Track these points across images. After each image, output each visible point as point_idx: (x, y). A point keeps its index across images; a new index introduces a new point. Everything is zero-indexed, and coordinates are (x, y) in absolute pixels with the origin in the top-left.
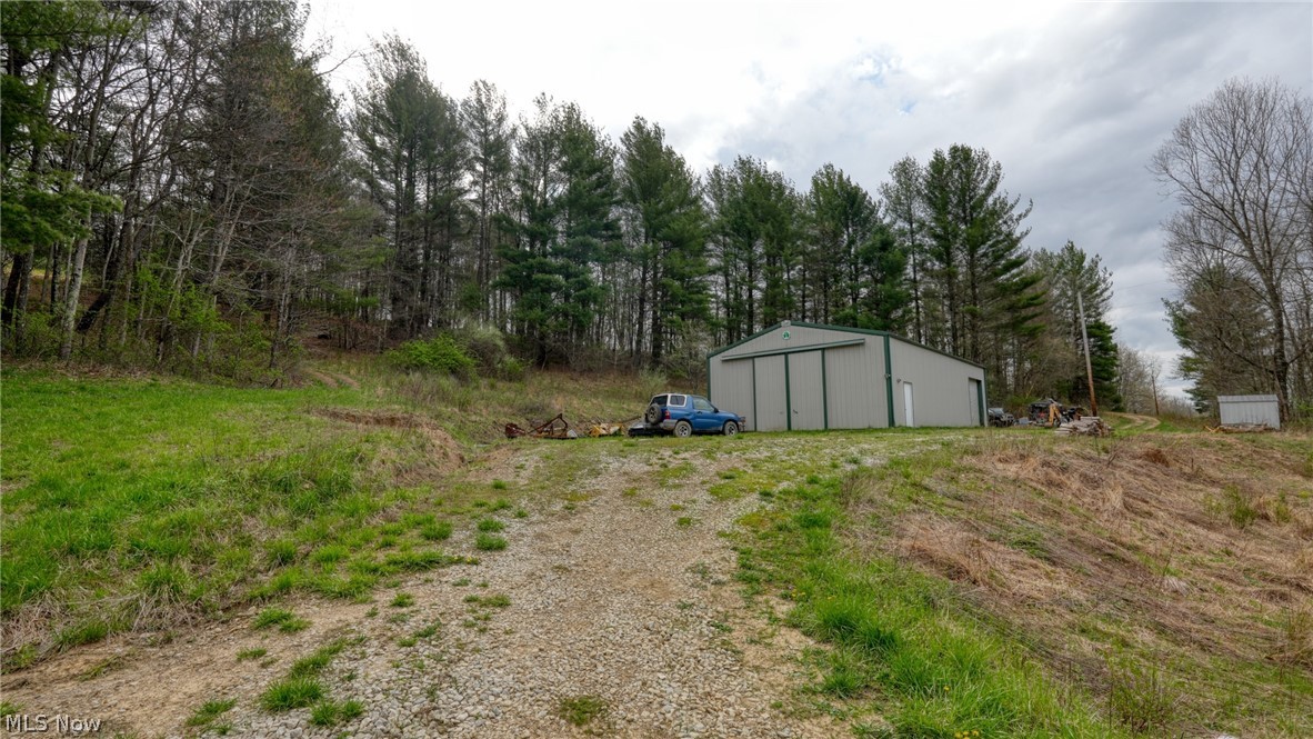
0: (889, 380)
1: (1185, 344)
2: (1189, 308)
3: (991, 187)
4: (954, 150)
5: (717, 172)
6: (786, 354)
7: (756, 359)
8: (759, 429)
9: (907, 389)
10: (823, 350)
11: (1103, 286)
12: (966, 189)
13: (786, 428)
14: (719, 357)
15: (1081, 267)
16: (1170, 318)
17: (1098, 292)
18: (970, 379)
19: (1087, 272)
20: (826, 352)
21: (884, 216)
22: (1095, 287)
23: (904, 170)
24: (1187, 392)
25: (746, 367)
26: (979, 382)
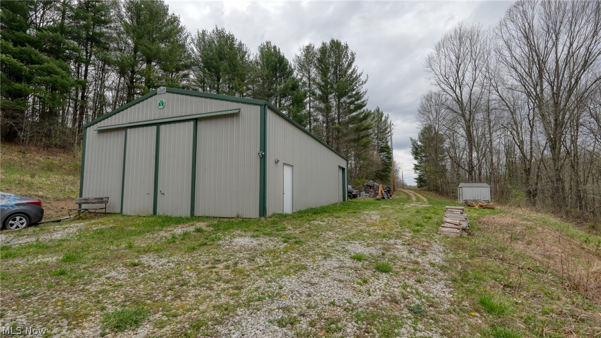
0: (263, 158)
1: (416, 158)
2: (419, 143)
3: (350, 65)
4: (333, 41)
5: (204, 33)
6: (158, 125)
7: (129, 130)
8: (124, 212)
9: (287, 171)
10: (196, 120)
11: (389, 130)
12: (338, 64)
13: (152, 213)
14: (96, 127)
15: (381, 120)
16: (412, 146)
17: (387, 132)
18: (340, 167)
19: (384, 122)
20: (199, 124)
21: (297, 75)
22: (386, 129)
23: (308, 50)
24: (415, 179)
25: (118, 138)
26: (343, 169)
